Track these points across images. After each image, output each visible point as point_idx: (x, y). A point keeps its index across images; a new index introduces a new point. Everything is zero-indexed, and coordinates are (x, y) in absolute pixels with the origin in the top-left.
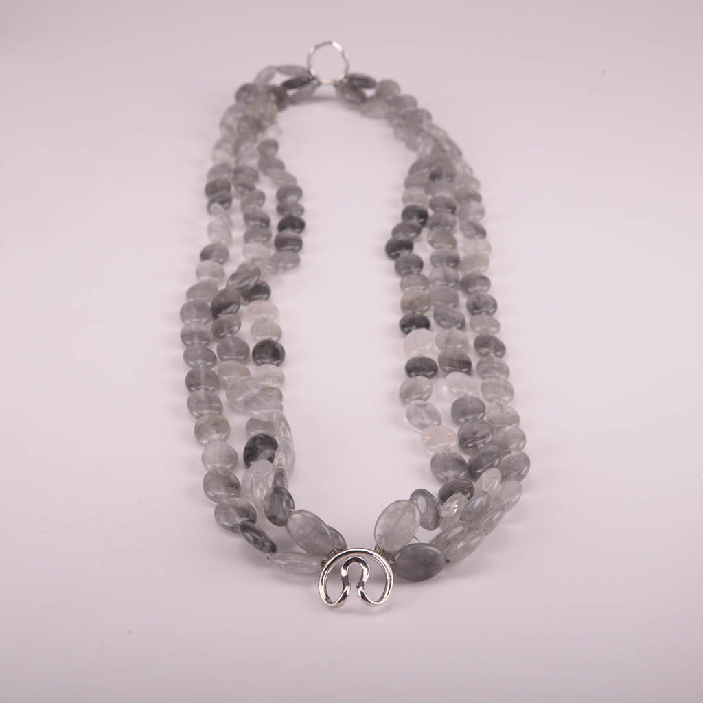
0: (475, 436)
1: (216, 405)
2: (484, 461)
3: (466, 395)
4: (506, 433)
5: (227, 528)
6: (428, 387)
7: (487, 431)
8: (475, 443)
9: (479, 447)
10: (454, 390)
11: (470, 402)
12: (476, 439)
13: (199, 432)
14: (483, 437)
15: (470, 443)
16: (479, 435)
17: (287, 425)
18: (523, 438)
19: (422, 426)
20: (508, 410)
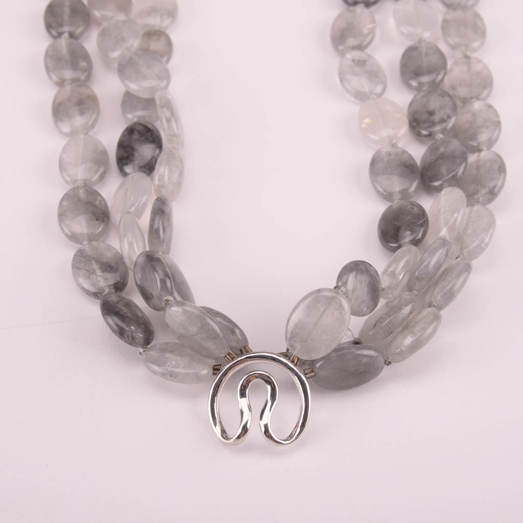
0: (432, 118)
1: (83, 64)
2: (443, 170)
3: (420, 41)
4: (474, 114)
5: (87, 292)
6: (370, 26)
7: (448, 112)
8: (431, 130)
9: (436, 137)
10: (405, 29)
11: (427, 54)
12: (433, 124)
13: (59, 111)
14: (443, 121)
15: (424, 129)
16: (436, 118)
17: (173, 113)
18: (498, 124)
19: (360, 96)
20: (477, 67)
